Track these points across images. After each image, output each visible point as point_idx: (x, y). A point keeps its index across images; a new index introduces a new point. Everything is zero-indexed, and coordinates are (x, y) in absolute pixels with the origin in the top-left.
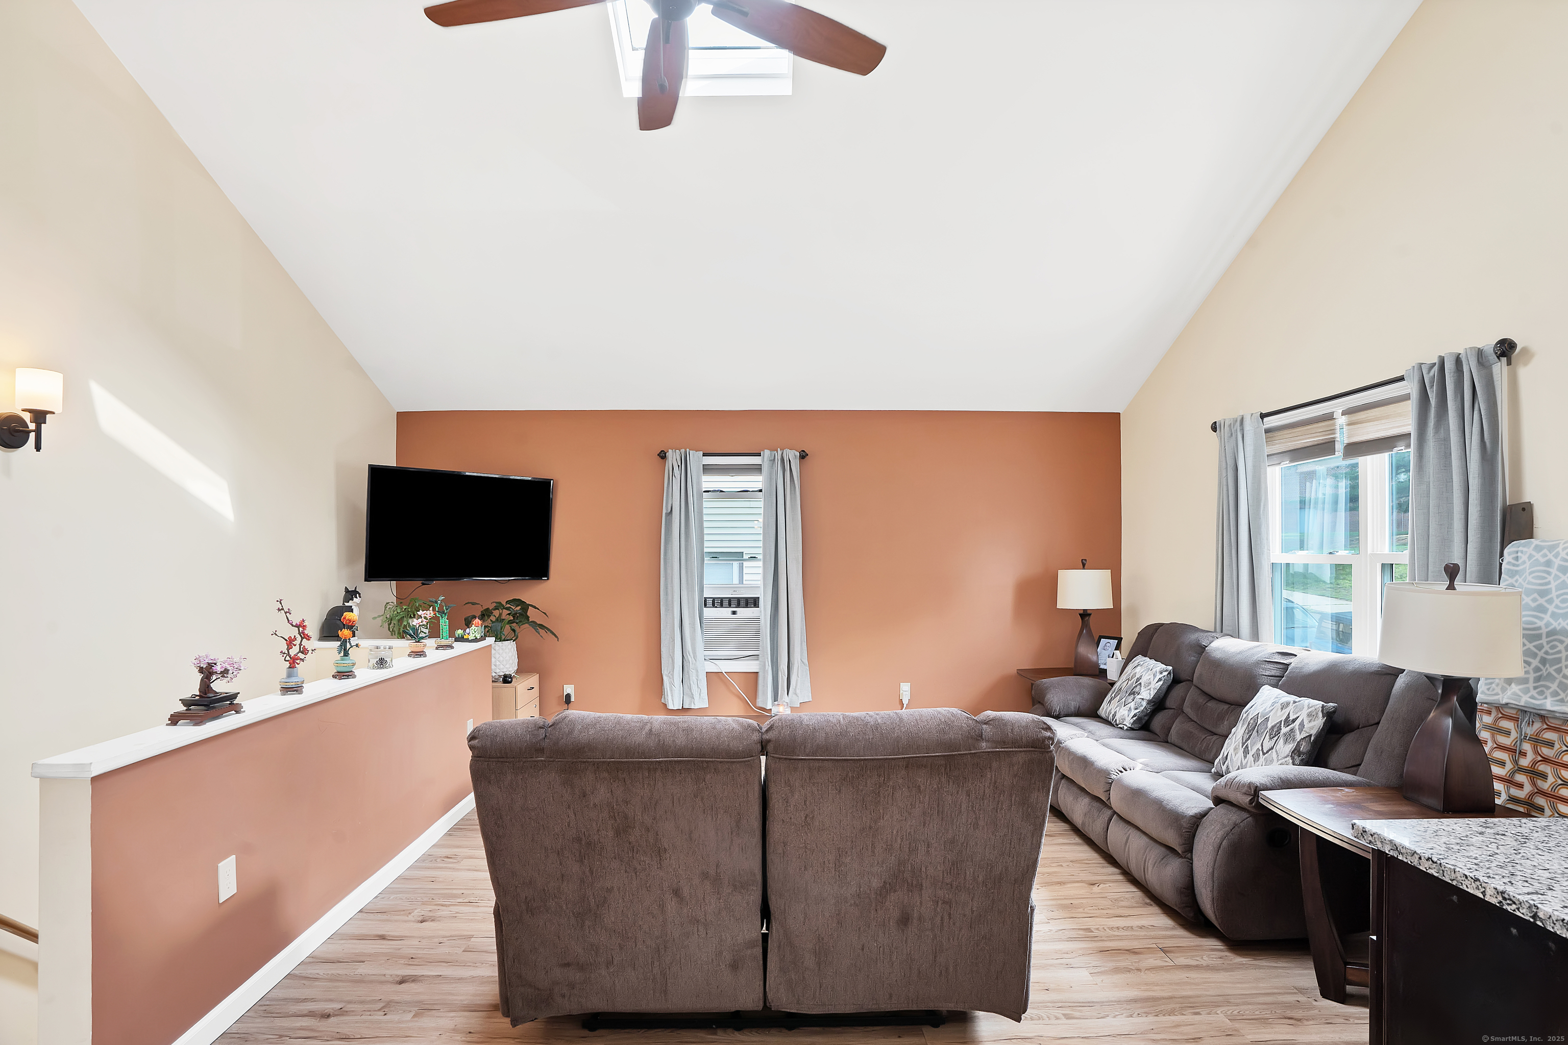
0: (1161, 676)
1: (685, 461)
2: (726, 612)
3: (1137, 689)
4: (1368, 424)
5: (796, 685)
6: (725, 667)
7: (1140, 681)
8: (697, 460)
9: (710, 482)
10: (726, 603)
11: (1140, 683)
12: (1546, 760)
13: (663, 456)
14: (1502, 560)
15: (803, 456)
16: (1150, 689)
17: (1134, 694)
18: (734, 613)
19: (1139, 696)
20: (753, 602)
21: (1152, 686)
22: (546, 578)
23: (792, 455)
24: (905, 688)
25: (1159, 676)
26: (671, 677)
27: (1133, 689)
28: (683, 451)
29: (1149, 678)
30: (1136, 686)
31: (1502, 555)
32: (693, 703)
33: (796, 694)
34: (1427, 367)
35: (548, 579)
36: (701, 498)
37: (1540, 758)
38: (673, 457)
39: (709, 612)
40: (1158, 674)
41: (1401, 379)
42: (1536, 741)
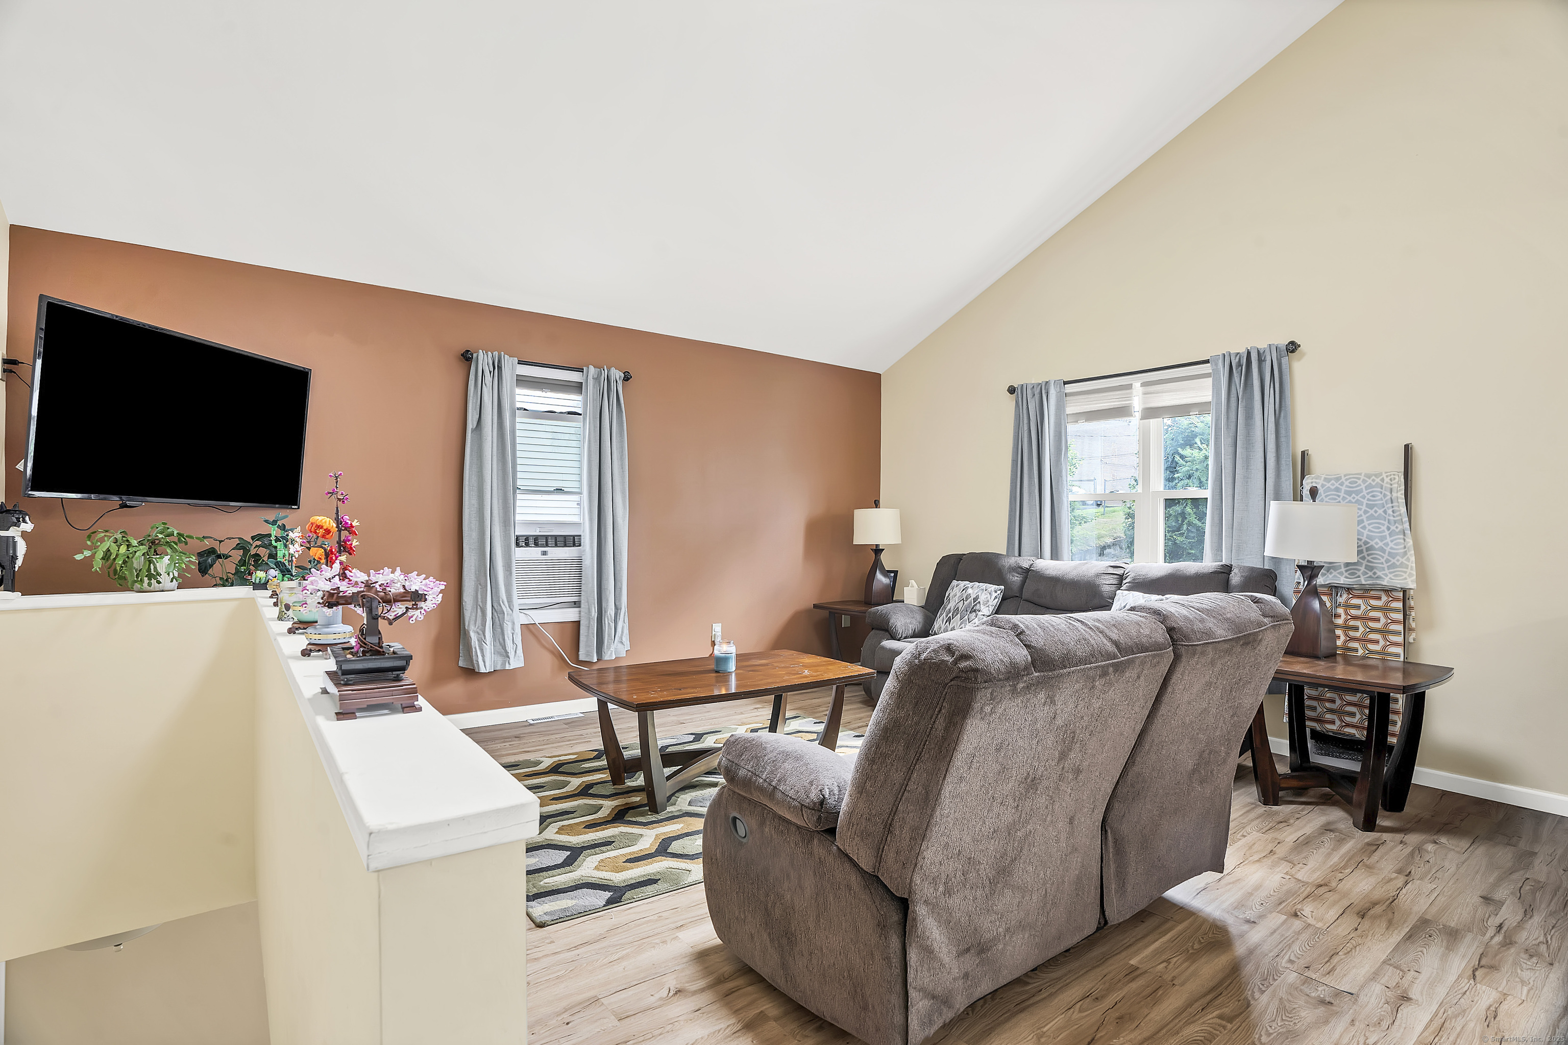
0: (996, 594)
1: (498, 367)
2: (534, 552)
3: (977, 607)
4: (1164, 394)
5: (622, 632)
6: (539, 617)
7: (979, 600)
8: (512, 368)
9: (526, 398)
10: (531, 541)
11: (979, 602)
12: (1355, 618)
13: (467, 357)
14: (1302, 488)
15: (627, 378)
16: (988, 606)
17: (975, 611)
18: (544, 553)
19: (980, 613)
20: (572, 541)
21: (990, 603)
22: (296, 507)
23: (617, 374)
24: (717, 628)
25: (994, 595)
26: (481, 632)
27: (973, 608)
28: (496, 353)
29: (986, 596)
30: (976, 605)
31: (1302, 484)
32: (507, 663)
33: (622, 642)
34: (1235, 354)
35: (299, 508)
36: (513, 415)
37: (1350, 617)
38: (484, 360)
39: (521, 553)
40: (993, 593)
41: (1207, 362)
42: (1347, 606)
